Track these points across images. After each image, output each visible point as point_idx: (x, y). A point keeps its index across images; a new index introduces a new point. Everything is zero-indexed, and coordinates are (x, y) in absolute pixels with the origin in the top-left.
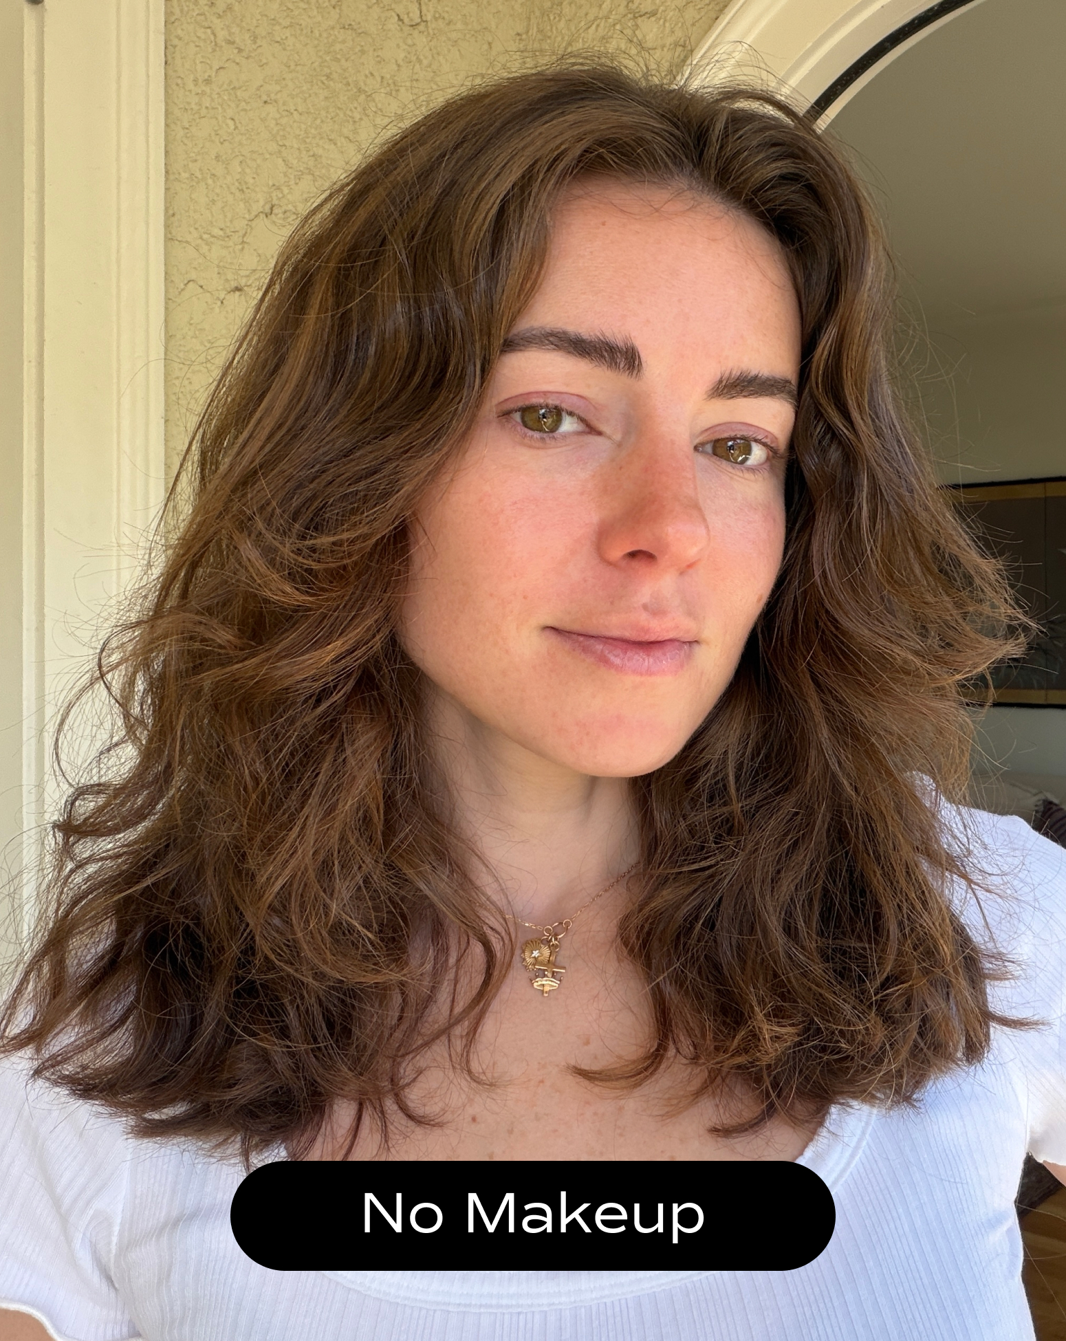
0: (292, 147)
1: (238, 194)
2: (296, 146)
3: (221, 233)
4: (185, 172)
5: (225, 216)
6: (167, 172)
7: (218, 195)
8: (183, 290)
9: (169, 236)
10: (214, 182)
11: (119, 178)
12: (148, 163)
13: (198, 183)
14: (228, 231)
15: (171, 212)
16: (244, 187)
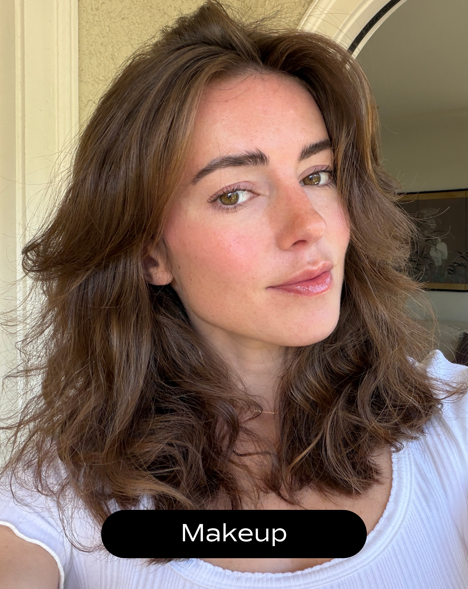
0: (135, 39)
1: (111, 60)
2: (137, 39)
3: (103, 78)
4: (87, 50)
5: (105, 71)
6: (79, 51)
7: (102, 61)
8: (86, 104)
9: (81, 80)
10: (100, 55)
11: (58, 53)
12: (71, 46)
13: (93, 56)
14: (106, 77)
15: (81, 69)
16: (114, 57)
